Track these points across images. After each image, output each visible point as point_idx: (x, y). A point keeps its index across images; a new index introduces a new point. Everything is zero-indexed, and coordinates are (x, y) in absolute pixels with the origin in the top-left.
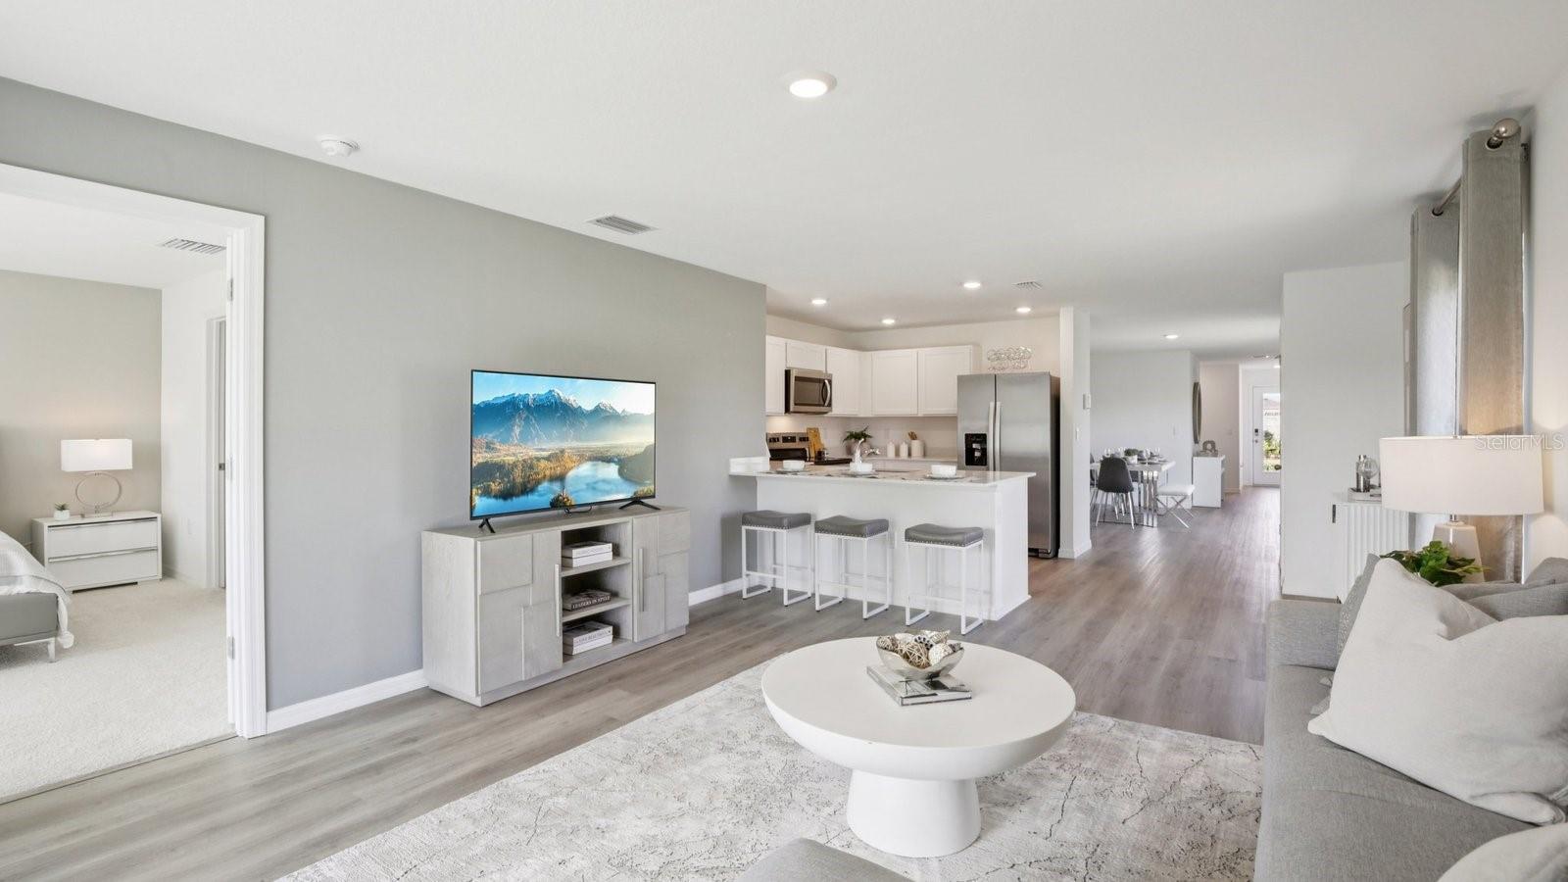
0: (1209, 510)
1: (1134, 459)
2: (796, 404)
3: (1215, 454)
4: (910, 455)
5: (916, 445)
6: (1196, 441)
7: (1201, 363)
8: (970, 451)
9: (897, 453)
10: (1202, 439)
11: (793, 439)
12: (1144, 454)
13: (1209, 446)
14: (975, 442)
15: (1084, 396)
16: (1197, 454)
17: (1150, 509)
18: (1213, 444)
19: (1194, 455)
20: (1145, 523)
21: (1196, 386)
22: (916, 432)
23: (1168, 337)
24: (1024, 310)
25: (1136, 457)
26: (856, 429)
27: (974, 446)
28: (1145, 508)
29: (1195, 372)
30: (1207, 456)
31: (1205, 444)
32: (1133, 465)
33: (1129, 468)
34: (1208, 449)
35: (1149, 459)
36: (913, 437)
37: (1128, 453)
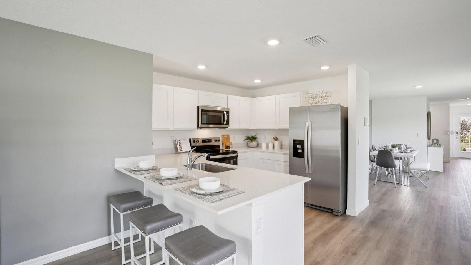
0: (438, 173)
1: (396, 150)
2: (202, 124)
3: (440, 146)
4: (274, 148)
5: (276, 143)
6: (429, 139)
7: (430, 103)
8: (295, 150)
9: (267, 147)
10: (432, 138)
11: (210, 141)
12: (402, 147)
13: (435, 141)
14: (299, 144)
15: (364, 118)
16: (430, 146)
17: (406, 172)
18: (437, 140)
19: (428, 146)
20: (402, 184)
21: (429, 113)
22: (278, 137)
23: (416, 87)
24: (325, 68)
25: (397, 148)
26: (251, 135)
27: (298, 146)
28: (403, 171)
29: (428, 108)
30: (435, 146)
31: (433, 140)
32: (396, 153)
33: (394, 155)
34: (435, 143)
35: (405, 150)
36: (276, 139)
37: (393, 146)
